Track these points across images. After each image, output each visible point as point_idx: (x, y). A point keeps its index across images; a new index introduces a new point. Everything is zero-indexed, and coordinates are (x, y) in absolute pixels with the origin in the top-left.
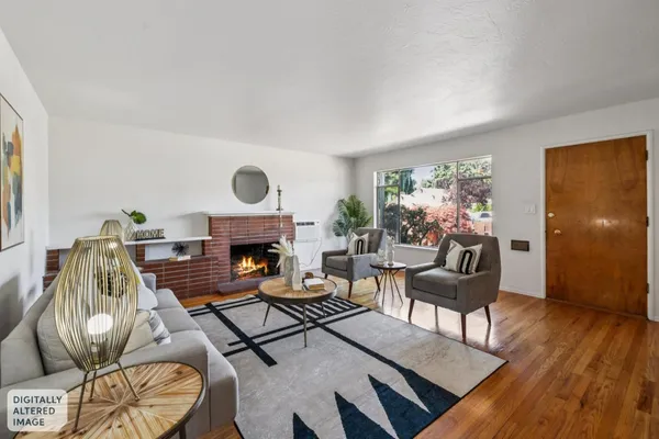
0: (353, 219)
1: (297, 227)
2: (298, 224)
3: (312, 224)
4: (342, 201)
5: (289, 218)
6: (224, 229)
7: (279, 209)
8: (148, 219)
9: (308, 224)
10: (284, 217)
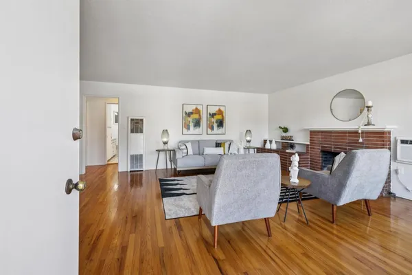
2: (403, 142)
6: (318, 139)
8: (289, 130)
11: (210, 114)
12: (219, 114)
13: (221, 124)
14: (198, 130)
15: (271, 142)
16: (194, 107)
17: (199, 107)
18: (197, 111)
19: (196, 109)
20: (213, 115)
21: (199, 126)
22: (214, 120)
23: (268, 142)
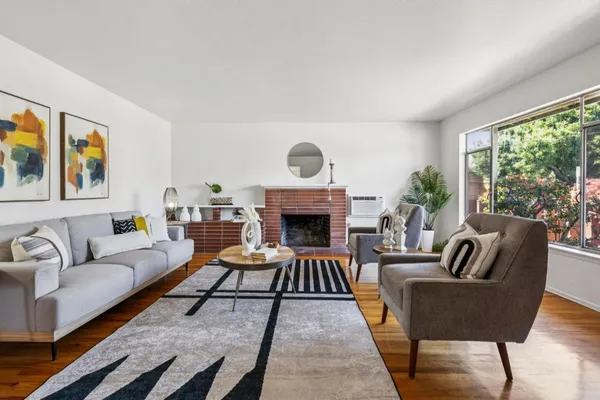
0: (428, 195)
1: (353, 202)
2: (355, 198)
3: (374, 198)
4: (417, 173)
5: (342, 192)
6: (276, 199)
7: (332, 182)
8: (223, 188)
9: (367, 198)
10: (333, 191)
11: (72, 141)
12: (94, 146)
13: (98, 171)
14: (33, 187)
15: (191, 210)
16: (20, 108)
17: (40, 114)
18: (32, 124)
19: (28, 113)
20: (81, 145)
21: (40, 173)
22: (82, 159)
23: (186, 210)
